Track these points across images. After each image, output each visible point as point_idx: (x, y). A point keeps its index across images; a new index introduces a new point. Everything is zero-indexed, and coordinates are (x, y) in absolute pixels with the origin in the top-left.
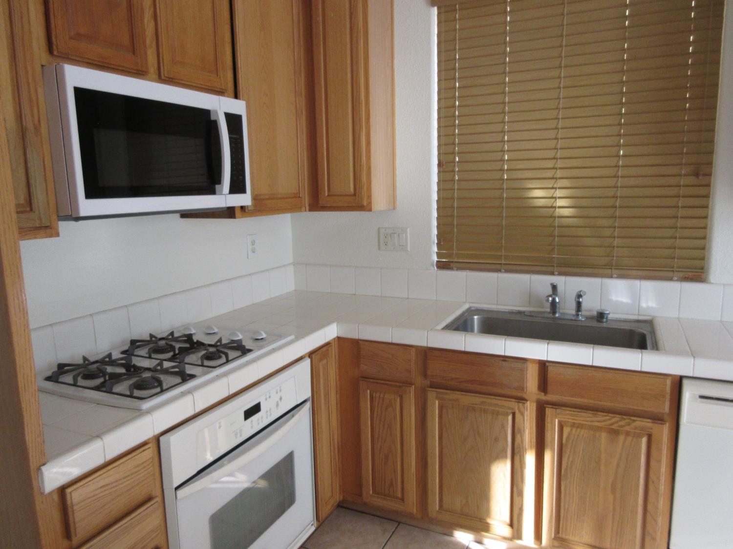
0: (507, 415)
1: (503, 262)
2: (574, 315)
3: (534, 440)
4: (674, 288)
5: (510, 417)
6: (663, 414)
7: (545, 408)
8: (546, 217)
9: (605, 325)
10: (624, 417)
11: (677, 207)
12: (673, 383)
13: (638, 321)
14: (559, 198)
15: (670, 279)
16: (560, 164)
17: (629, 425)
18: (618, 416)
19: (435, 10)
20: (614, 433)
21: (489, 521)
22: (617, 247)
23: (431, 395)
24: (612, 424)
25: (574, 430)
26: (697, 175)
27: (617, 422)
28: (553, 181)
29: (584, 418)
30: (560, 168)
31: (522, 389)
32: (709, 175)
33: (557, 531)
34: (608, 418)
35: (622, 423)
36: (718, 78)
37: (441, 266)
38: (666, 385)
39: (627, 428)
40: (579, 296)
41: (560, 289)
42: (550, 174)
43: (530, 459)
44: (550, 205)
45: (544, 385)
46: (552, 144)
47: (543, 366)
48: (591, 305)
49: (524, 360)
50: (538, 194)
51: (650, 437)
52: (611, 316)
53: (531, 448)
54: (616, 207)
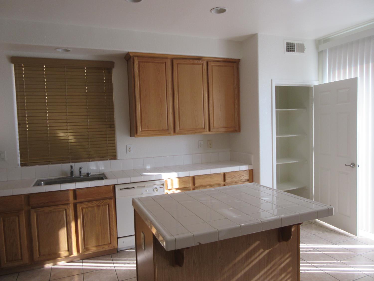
0: (63, 211)
1: (50, 161)
2: (79, 176)
3: (74, 217)
4: (109, 162)
5: (65, 211)
6: (111, 197)
7: (76, 205)
8: (66, 143)
9: (89, 177)
10: (101, 201)
11: (106, 137)
12: (113, 187)
13: (99, 174)
14: (69, 136)
15: (107, 160)
16: (69, 124)
17: (103, 202)
18: (99, 201)
19: (13, 65)
20: (98, 206)
21: (60, 253)
22: (90, 151)
23: (32, 211)
24: (98, 204)
25: (87, 209)
26: (111, 127)
27: (99, 203)
28: (67, 130)
29: (89, 204)
30: (69, 126)
31: (68, 200)
32: (114, 128)
33: (85, 246)
34: (96, 202)
35: (101, 203)
36: (113, 100)
37: (22, 165)
38: (111, 188)
39: (102, 204)
40: (80, 168)
41: (73, 167)
42: (65, 128)
43: (73, 225)
44: (66, 139)
45: (75, 197)
46: (65, 118)
47: (75, 191)
48: (84, 171)
49: (67, 190)
50: (61, 135)
51: (109, 205)
52: (91, 174)
53: (73, 220)
54: (89, 138)
